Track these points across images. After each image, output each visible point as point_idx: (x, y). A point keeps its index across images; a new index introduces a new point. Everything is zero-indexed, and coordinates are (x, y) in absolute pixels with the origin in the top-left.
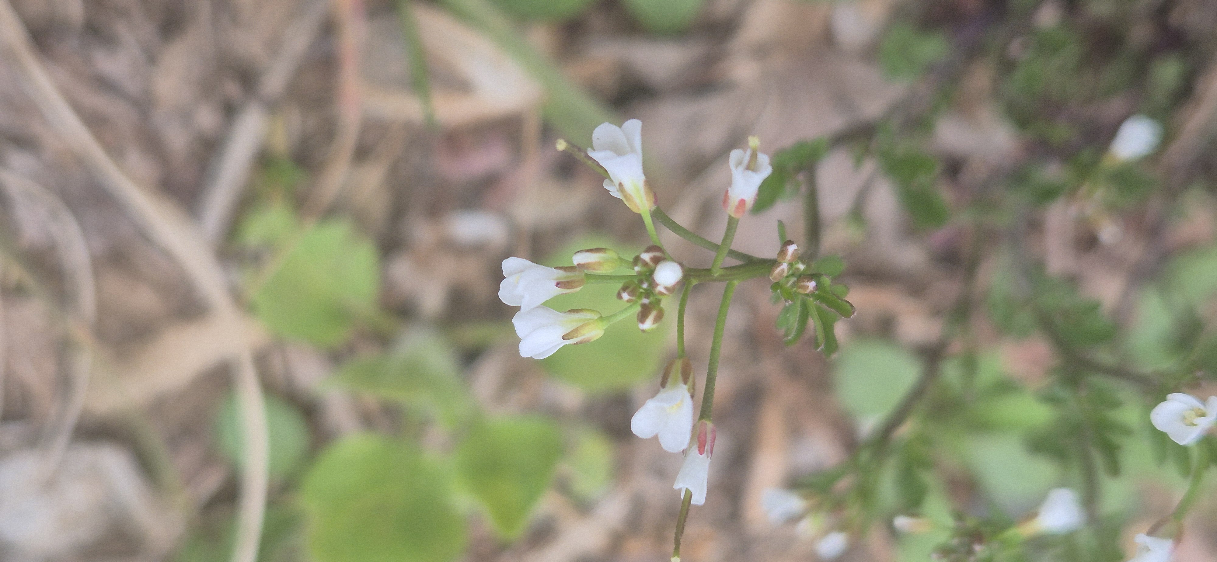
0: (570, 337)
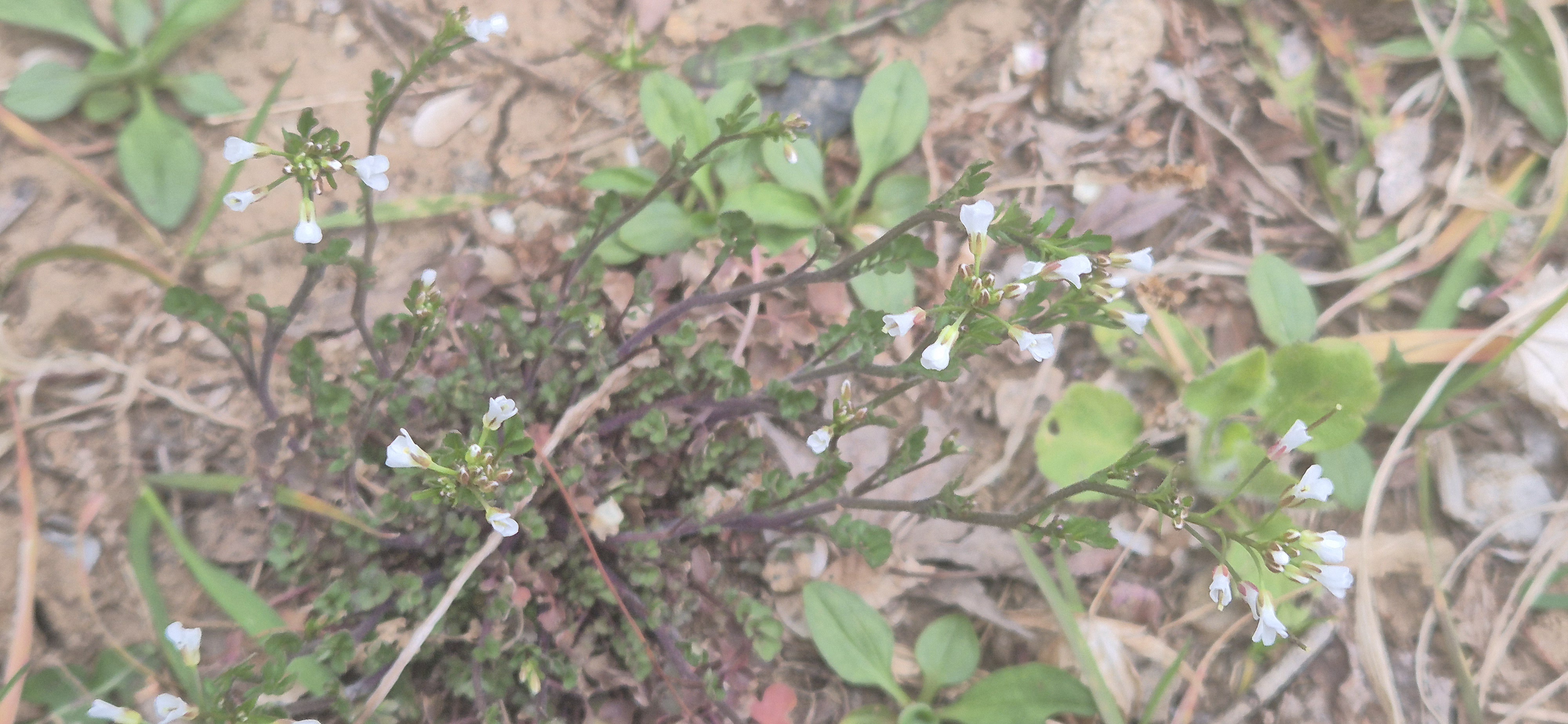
0: (1320, 538)
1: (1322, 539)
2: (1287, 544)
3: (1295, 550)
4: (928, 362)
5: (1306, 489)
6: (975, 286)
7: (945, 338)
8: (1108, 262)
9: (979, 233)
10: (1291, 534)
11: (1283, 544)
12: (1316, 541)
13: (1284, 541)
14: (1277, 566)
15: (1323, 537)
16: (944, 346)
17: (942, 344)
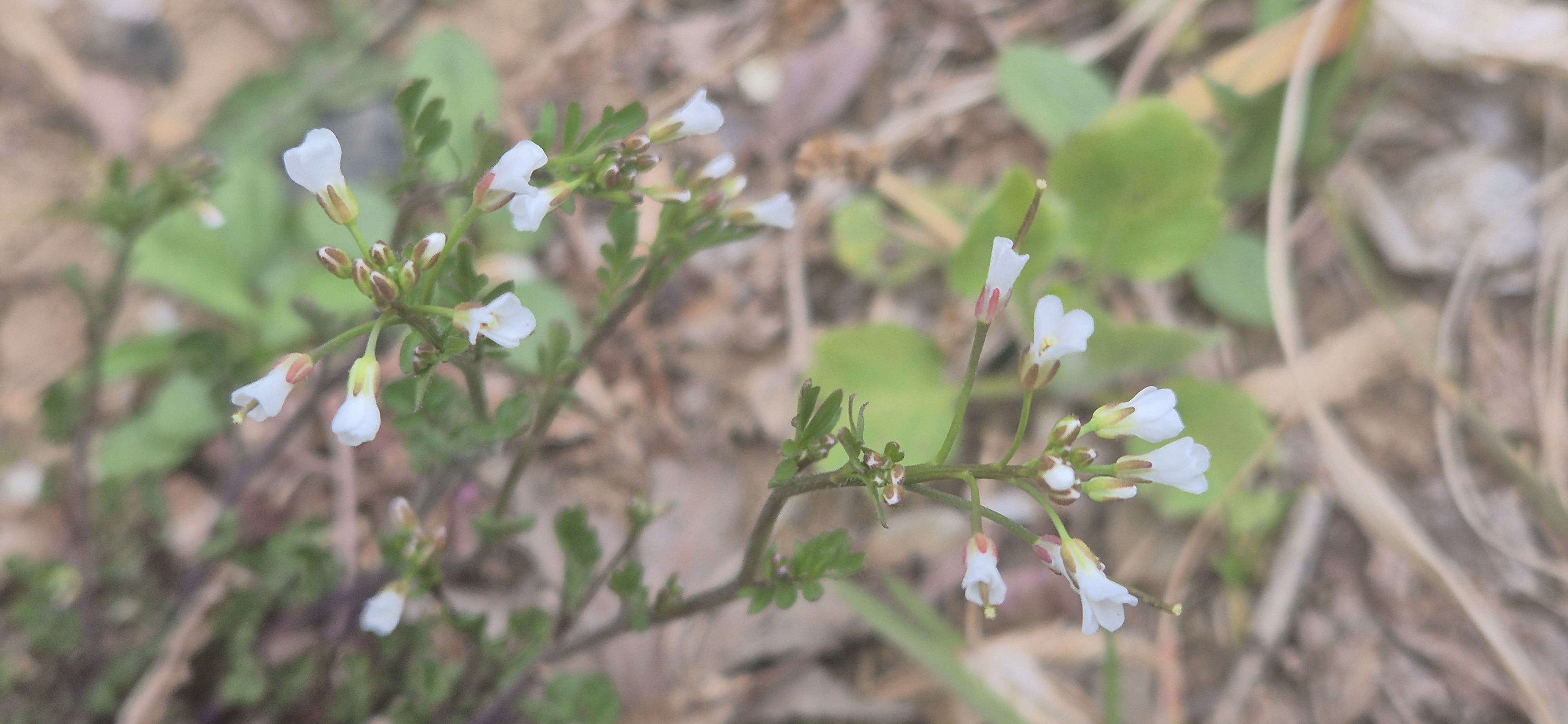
0: (1129, 410)
1: (1132, 410)
2: (1068, 448)
3: (1085, 452)
4: (346, 433)
5: (1049, 345)
6: (359, 275)
7: (356, 383)
8: (645, 140)
9: (329, 187)
10: (1064, 429)
11: (1061, 451)
12: (1123, 417)
13: (1061, 445)
14: (1066, 492)
15: (1133, 405)
16: (361, 395)
17: (355, 395)
